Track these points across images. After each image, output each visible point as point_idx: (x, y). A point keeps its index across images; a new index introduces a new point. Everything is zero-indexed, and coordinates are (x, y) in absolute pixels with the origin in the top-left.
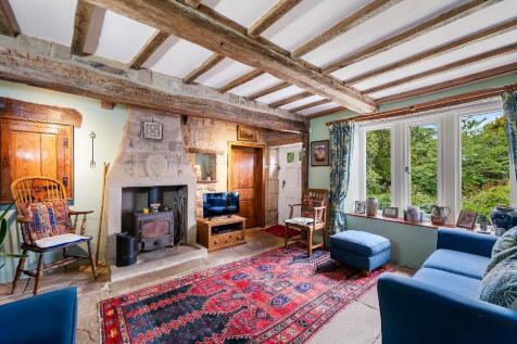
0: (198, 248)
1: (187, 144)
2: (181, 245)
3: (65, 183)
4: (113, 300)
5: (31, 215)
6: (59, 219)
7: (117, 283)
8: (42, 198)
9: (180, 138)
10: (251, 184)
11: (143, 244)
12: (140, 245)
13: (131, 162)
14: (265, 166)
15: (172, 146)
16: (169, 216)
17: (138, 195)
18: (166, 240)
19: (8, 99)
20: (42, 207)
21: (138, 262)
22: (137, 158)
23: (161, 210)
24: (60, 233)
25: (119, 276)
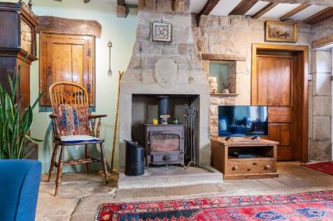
0: (211, 171)
1: (200, 49)
2: (192, 165)
3: (89, 90)
4: (113, 205)
5: (61, 114)
6: (81, 120)
7: (122, 190)
8: (70, 101)
9: (191, 40)
10: (285, 101)
11: (152, 157)
12: (149, 157)
13: (140, 67)
14: (307, 76)
15: (182, 49)
16: (178, 130)
17: (149, 106)
18: (176, 157)
19: (52, 18)
20: (68, 107)
21: (146, 174)
22: (146, 63)
23: (171, 122)
24: (81, 134)
25: (125, 183)
